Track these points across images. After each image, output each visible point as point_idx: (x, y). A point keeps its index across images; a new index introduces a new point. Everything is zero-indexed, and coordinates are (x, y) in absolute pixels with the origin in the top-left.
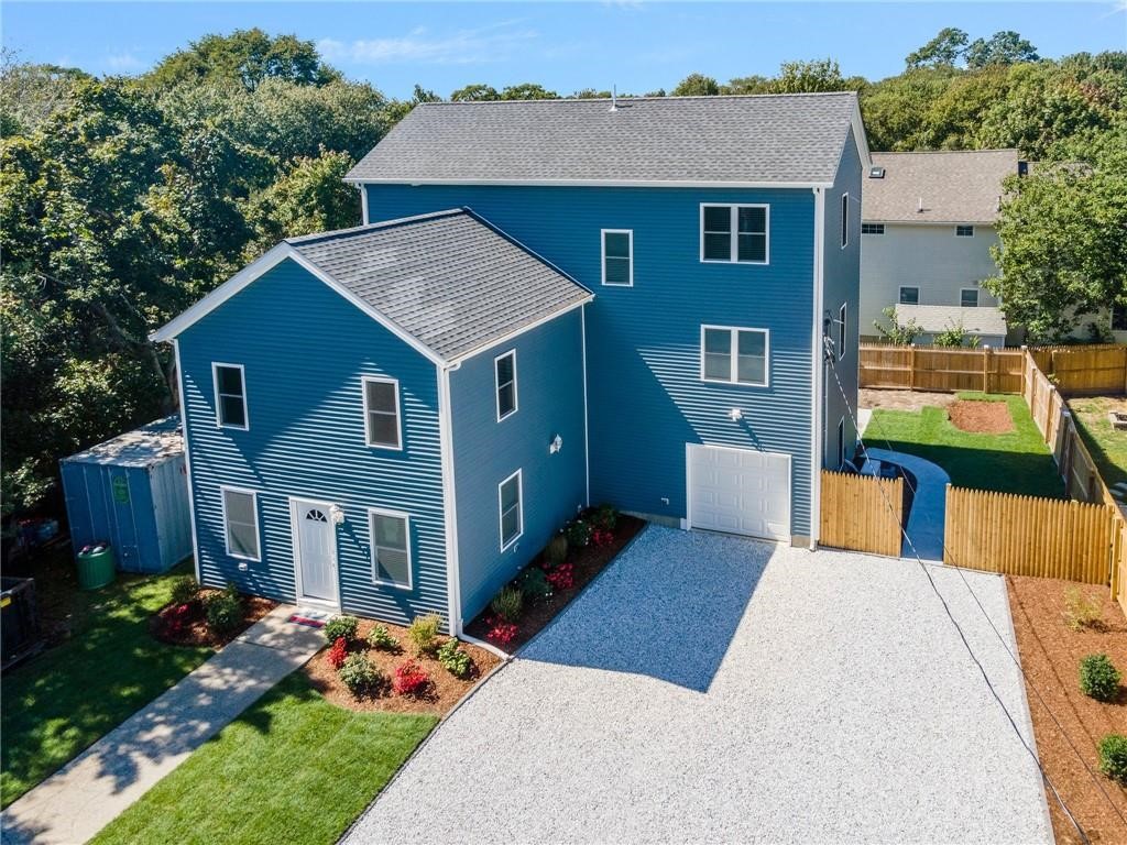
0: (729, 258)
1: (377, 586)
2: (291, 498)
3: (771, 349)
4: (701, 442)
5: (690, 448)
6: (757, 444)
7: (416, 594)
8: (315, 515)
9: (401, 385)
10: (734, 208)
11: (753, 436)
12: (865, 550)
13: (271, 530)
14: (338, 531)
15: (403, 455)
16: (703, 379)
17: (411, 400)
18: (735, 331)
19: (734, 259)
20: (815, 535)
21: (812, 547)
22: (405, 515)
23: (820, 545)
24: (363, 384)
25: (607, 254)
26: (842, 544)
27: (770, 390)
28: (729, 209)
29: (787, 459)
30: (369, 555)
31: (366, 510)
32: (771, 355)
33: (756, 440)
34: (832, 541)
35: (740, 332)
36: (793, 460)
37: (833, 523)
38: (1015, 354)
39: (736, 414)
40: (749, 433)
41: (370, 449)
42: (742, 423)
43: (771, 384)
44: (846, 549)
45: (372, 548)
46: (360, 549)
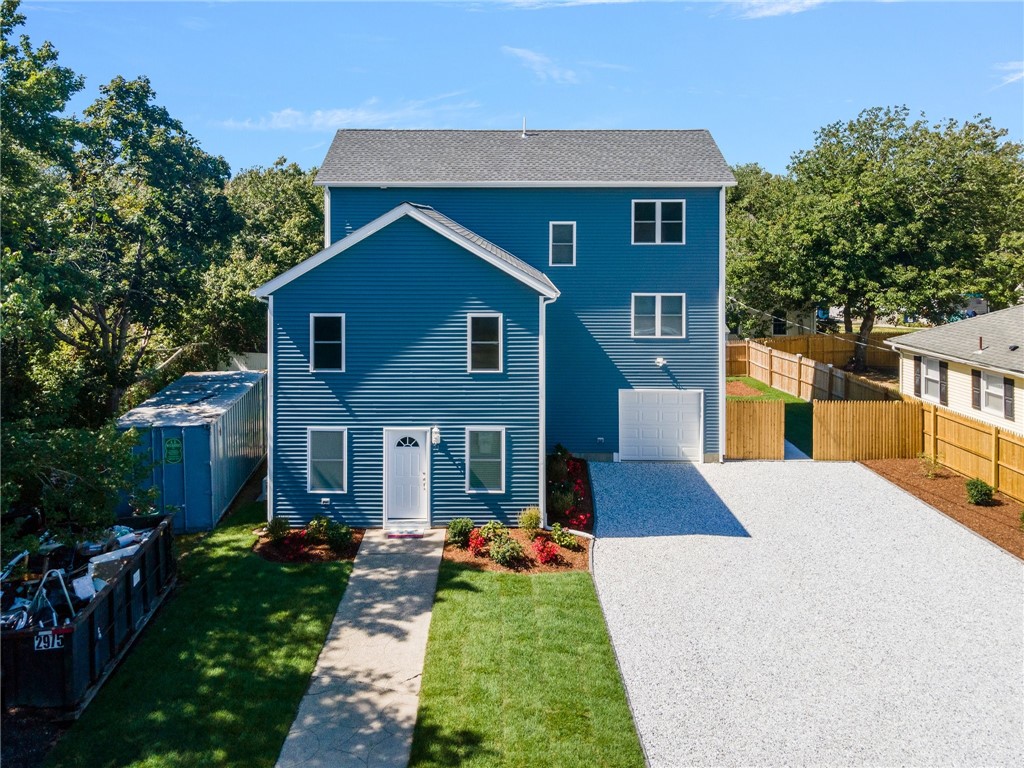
0: (654, 241)
1: (470, 495)
2: (385, 428)
3: (687, 308)
4: (631, 387)
5: (622, 393)
6: (676, 384)
7: (507, 497)
8: (407, 442)
9: (504, 318)
10: (658, 203)
11: (673, 378)
12: (759, 458)
13: (359, 461)
14: (432, 452)
15: (503, 377)
16: (633, 336)
17: (514, 329)
18: (658, 296)
19: (658, 241)
20: (722, 451)
21: (721, 460)
22: (502, 429)
23: (727, 459)
24: (469, 321)
25: (554, 241)
26: (741, 456)
27: (686, 340)
28: (654, 203)
29: (700, 394)
30: (464, 469)
31: (464, 429)
32: (687, 312)
33: (675, 381)
34: (734, 455)
35: (663, 297)
36: (705, 394)
37: (734, 441)
38: (740, 345)
39: (660, 361)
40: (671, 377)
41: (471, 375)
42: (664, 367)
43: (687, 335)
44: (744, 459)
45: (467, 463)
46: (454, 465)
